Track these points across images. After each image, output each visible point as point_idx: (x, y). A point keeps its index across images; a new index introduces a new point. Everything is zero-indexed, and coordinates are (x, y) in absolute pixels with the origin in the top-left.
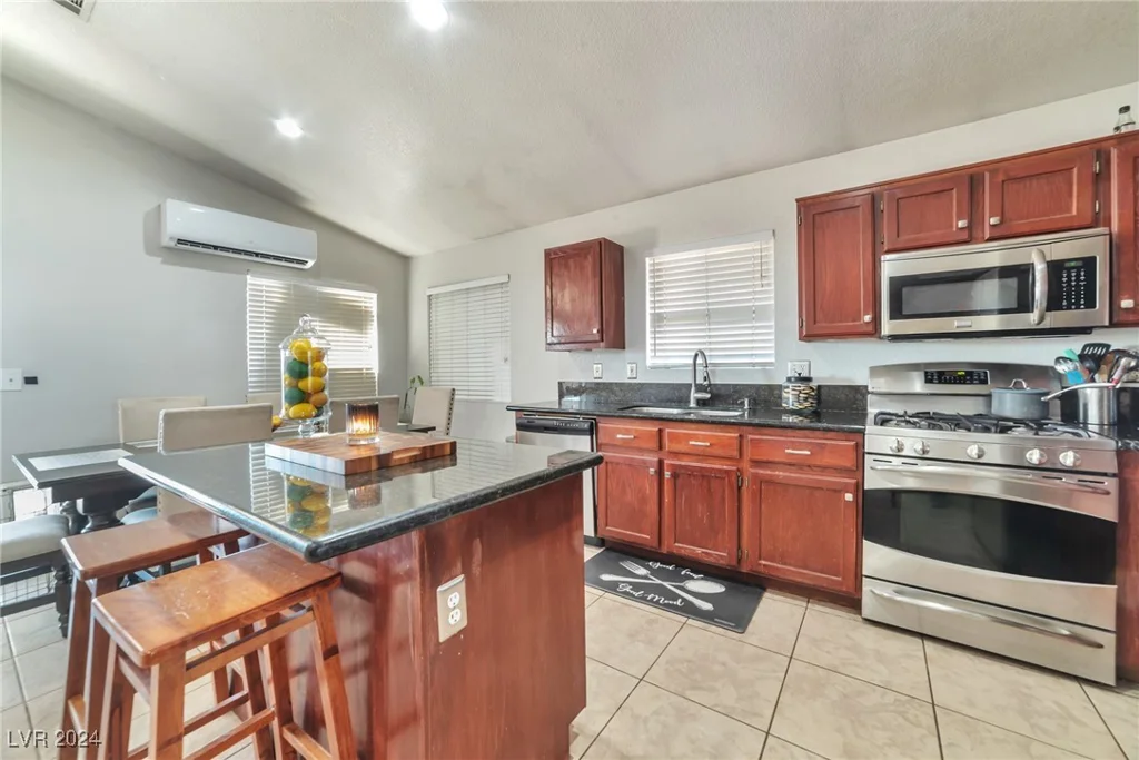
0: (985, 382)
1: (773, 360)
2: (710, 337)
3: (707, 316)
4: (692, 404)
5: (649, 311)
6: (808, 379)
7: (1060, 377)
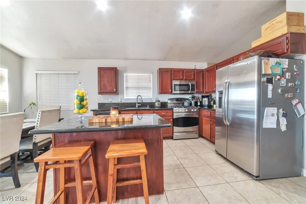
0: (182, 101)
1: (152, 97)
2: (139, 92)
3: (138, 88)
4: (137, 107)
5: (125, 86)
6: (160, 101)
7: (189, 100)
